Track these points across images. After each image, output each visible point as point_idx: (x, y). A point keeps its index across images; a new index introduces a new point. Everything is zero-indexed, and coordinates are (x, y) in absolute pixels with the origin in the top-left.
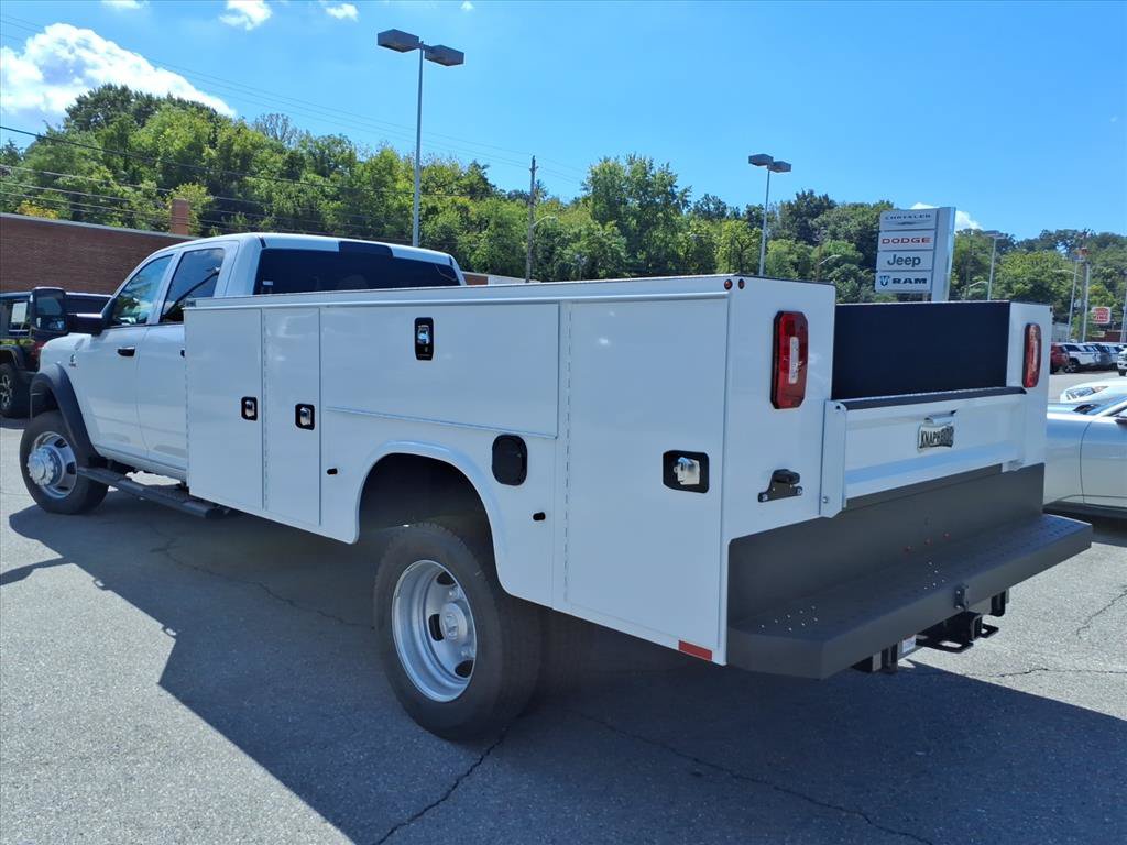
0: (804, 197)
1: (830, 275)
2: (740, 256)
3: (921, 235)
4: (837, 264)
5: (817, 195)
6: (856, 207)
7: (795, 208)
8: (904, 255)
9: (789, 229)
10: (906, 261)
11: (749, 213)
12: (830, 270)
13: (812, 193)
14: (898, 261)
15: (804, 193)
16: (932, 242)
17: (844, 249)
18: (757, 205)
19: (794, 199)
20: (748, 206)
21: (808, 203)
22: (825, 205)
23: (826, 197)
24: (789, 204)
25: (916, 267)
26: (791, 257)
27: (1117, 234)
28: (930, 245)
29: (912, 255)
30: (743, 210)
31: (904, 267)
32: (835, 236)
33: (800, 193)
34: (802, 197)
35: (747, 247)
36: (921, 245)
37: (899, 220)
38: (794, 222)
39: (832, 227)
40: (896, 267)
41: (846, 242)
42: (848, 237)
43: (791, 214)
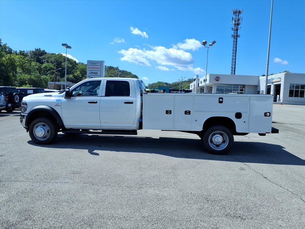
0: (38, 50)
1: (48, 73)
2: (22, 66)
3: (97, 67)
4: (49, 70)
5: (41, 50)
6: (53, 54)
7: (35, 53)
8: (94, 72)
9: (34, 59)
10: (94, 73)
11: (20, 53)
12: (47, 71)
13: (40, 49)
14: (92, 73)
15: (37, 49)
16: (100, 68)
17: (51, 66)
18: (22, 51)
19: (34, 50)
20: (20, 51)
21: (39, 52)
22: (43, 53)
23: (44, 51)
24: (33, 51)
25: (97, 75)
26: (36, 67)
27: (113, 66)
28: (100, 70)
29: (96, 72)
30: (18, 52)
31: (94, 74)
32: (48, 62)
33: (36, 49)
34: (37, 50)
35: (24, 63)
36: (97, 69)
37: (92, 63)
38: (35, 57)
39: (47, 59)
40: (91, 74)
41: (51, 64)
42: (51, 62)
43: (34, 54)
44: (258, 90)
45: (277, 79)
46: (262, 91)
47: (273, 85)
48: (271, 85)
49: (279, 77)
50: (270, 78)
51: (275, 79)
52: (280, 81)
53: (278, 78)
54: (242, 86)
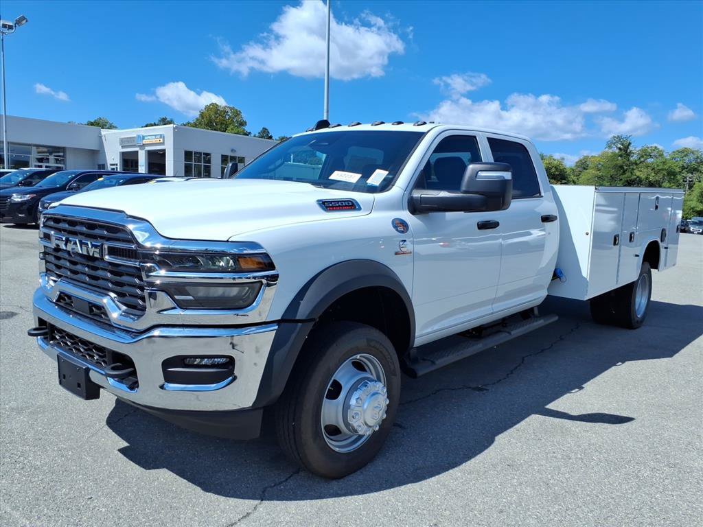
44: (101, 163)
45: (154, 137)
46: (111, 165)
47: (144, 151)
48: (137, 152)
49: (161, 135)
50: (135, 136)
51: (149, 137)
52: (163, 144)
53: (155, 135)
54: (45, 150)
